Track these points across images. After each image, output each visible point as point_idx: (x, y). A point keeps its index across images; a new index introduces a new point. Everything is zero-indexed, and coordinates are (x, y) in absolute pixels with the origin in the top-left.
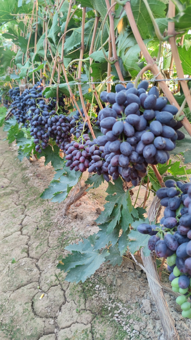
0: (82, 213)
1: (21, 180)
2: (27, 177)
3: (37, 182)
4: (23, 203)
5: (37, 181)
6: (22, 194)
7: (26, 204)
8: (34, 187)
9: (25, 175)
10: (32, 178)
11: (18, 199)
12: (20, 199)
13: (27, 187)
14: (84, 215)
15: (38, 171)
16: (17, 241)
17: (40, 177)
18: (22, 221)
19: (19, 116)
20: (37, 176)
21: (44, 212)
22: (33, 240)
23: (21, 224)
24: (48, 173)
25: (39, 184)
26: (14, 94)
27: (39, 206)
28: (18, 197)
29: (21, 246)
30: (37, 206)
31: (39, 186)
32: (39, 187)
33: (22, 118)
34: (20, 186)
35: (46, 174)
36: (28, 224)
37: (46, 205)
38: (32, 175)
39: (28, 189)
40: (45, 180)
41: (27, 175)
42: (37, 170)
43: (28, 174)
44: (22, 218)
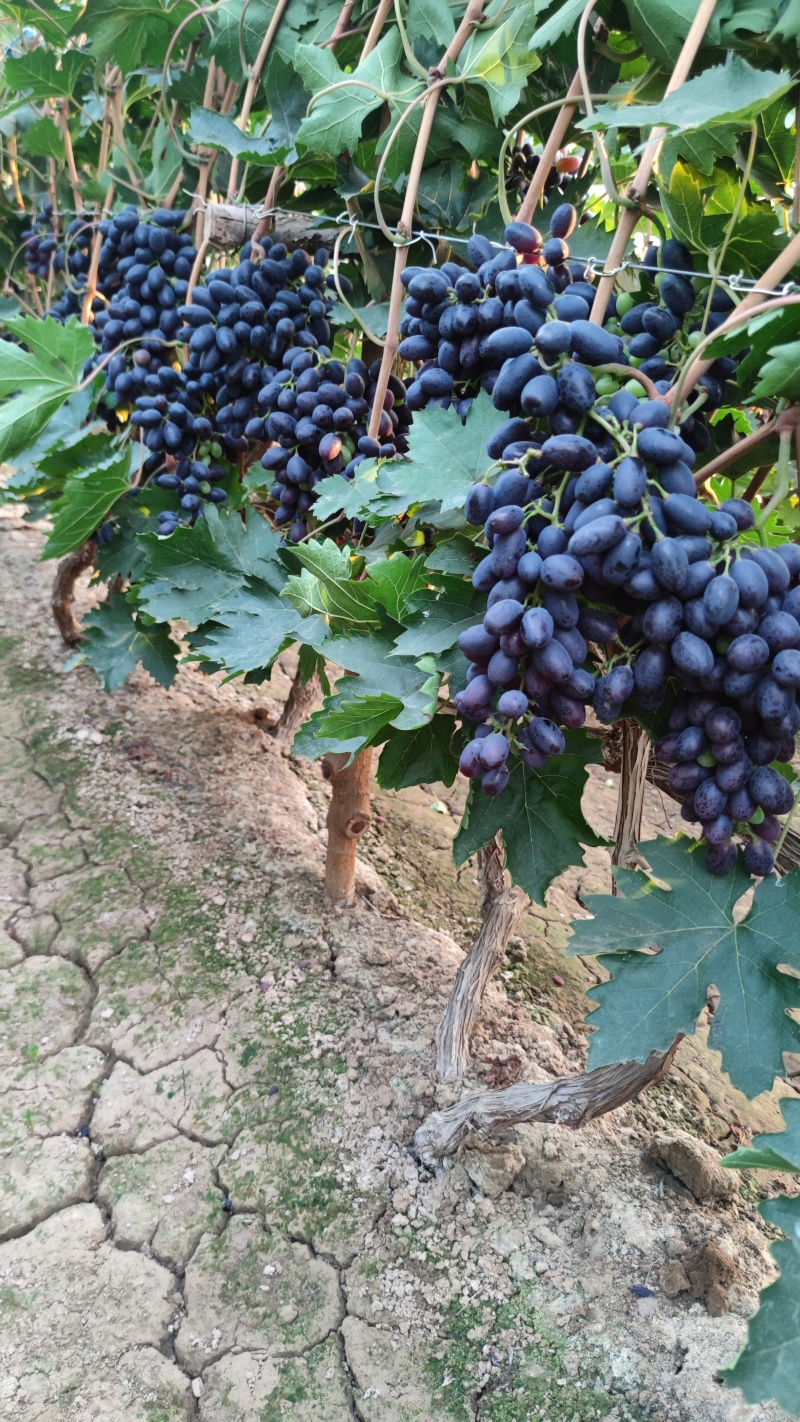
0: (555, 1158)
1: (22, 757)
2: (64, 745)
3: (144, 800)
4: (66, 943)
5: (135, 788)
6: (50, 865)
7: (95, 955)
8: (128, 836)
9: (52, 729)
10: (99, 761)
11: (26, 893)
12: (42, 897)
13: (77, 821)
14: (579, 1179)
15: (129, 716)
16: (90, 1298)
17: (152, 765)
18: (90, 1108)
19: (162, 408)
20: (134, 751)
21: (245, 1061)
22: (211, 1313)
23: (83, 1130)
24: (197, 746)
25: (162, 821)
26: (139, 251)
27: (195, 1003)
28: (21, 882)
29: (129, 1359)
30: (184, 998)
31: (164, 830)
32: (162, 839)
33: (180, 420)
34: (18, 794)
35: (186, 748)
36: (141, 1143)
37: (250, 1001)
38: (98, 738)
39: (86, 835)
40: (191, 795)
41: (62, 734)
42: (124, 710)
43: (66, 722)
44: (85, 1079)
